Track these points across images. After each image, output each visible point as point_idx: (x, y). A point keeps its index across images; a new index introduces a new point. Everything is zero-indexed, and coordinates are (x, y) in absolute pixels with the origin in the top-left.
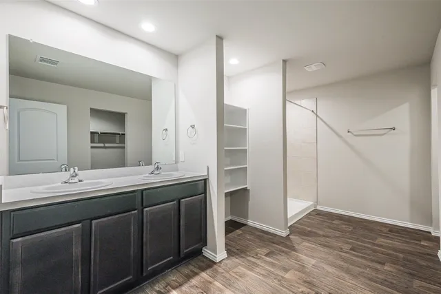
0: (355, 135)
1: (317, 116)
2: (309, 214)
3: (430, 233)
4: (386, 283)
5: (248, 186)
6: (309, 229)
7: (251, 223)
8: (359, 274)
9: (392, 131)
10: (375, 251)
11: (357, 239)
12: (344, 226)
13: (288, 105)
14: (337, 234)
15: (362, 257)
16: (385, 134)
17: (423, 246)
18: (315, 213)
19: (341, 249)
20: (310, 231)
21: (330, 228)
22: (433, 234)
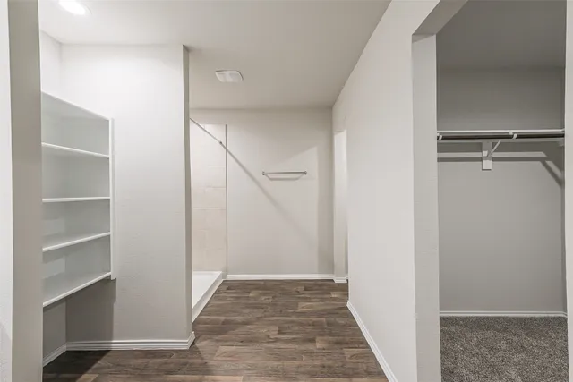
0: (272, 179)
1: (227, 150)
2: (218, 290)
3: (332, 280)
4: (325, 370)
5: (113, 274)
6: (222, 318)
7: (118, 343)
8: (297, 373)
9: (305, 176)
10: (301, 324)
11: (281, 314)
12: (263, 298)
13: (192, 127)
14: (259, 312)
15: (293, 341)
16: (297, 179)
17: (334, 299)
18: (225, 288)
19: (268, 338)
20: (225, 323)
21: (248, 306)
22: (336, 281)
